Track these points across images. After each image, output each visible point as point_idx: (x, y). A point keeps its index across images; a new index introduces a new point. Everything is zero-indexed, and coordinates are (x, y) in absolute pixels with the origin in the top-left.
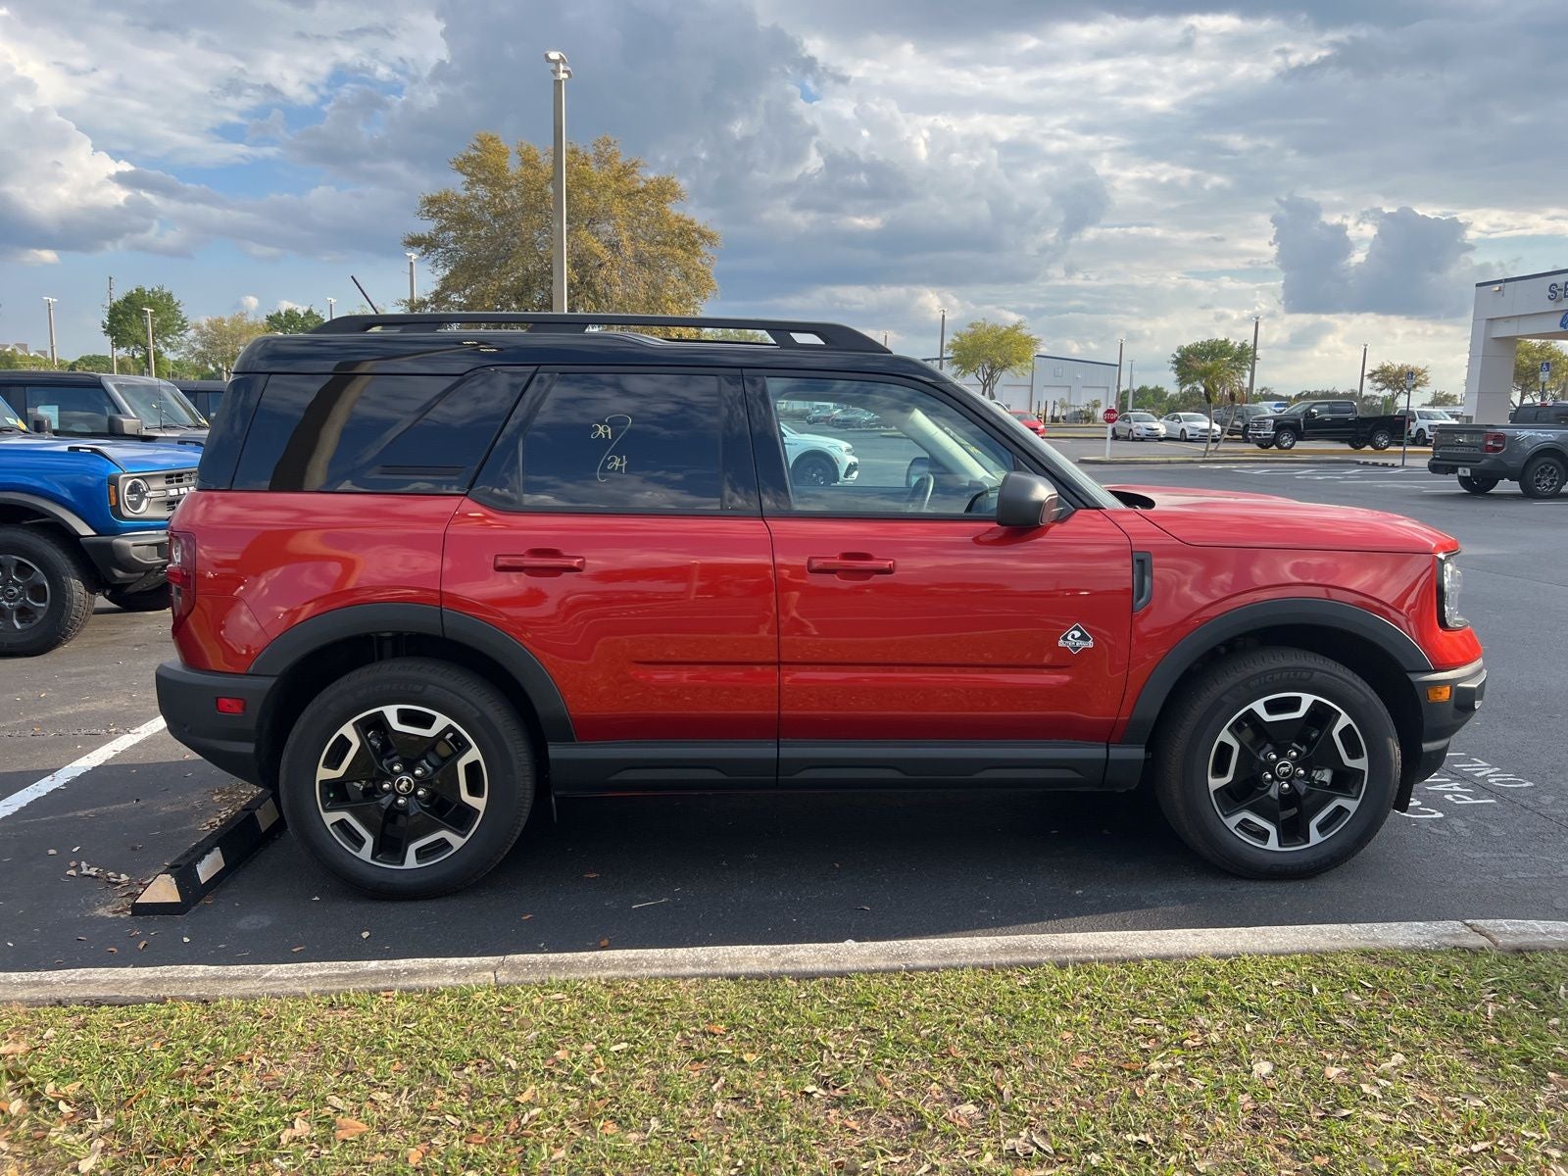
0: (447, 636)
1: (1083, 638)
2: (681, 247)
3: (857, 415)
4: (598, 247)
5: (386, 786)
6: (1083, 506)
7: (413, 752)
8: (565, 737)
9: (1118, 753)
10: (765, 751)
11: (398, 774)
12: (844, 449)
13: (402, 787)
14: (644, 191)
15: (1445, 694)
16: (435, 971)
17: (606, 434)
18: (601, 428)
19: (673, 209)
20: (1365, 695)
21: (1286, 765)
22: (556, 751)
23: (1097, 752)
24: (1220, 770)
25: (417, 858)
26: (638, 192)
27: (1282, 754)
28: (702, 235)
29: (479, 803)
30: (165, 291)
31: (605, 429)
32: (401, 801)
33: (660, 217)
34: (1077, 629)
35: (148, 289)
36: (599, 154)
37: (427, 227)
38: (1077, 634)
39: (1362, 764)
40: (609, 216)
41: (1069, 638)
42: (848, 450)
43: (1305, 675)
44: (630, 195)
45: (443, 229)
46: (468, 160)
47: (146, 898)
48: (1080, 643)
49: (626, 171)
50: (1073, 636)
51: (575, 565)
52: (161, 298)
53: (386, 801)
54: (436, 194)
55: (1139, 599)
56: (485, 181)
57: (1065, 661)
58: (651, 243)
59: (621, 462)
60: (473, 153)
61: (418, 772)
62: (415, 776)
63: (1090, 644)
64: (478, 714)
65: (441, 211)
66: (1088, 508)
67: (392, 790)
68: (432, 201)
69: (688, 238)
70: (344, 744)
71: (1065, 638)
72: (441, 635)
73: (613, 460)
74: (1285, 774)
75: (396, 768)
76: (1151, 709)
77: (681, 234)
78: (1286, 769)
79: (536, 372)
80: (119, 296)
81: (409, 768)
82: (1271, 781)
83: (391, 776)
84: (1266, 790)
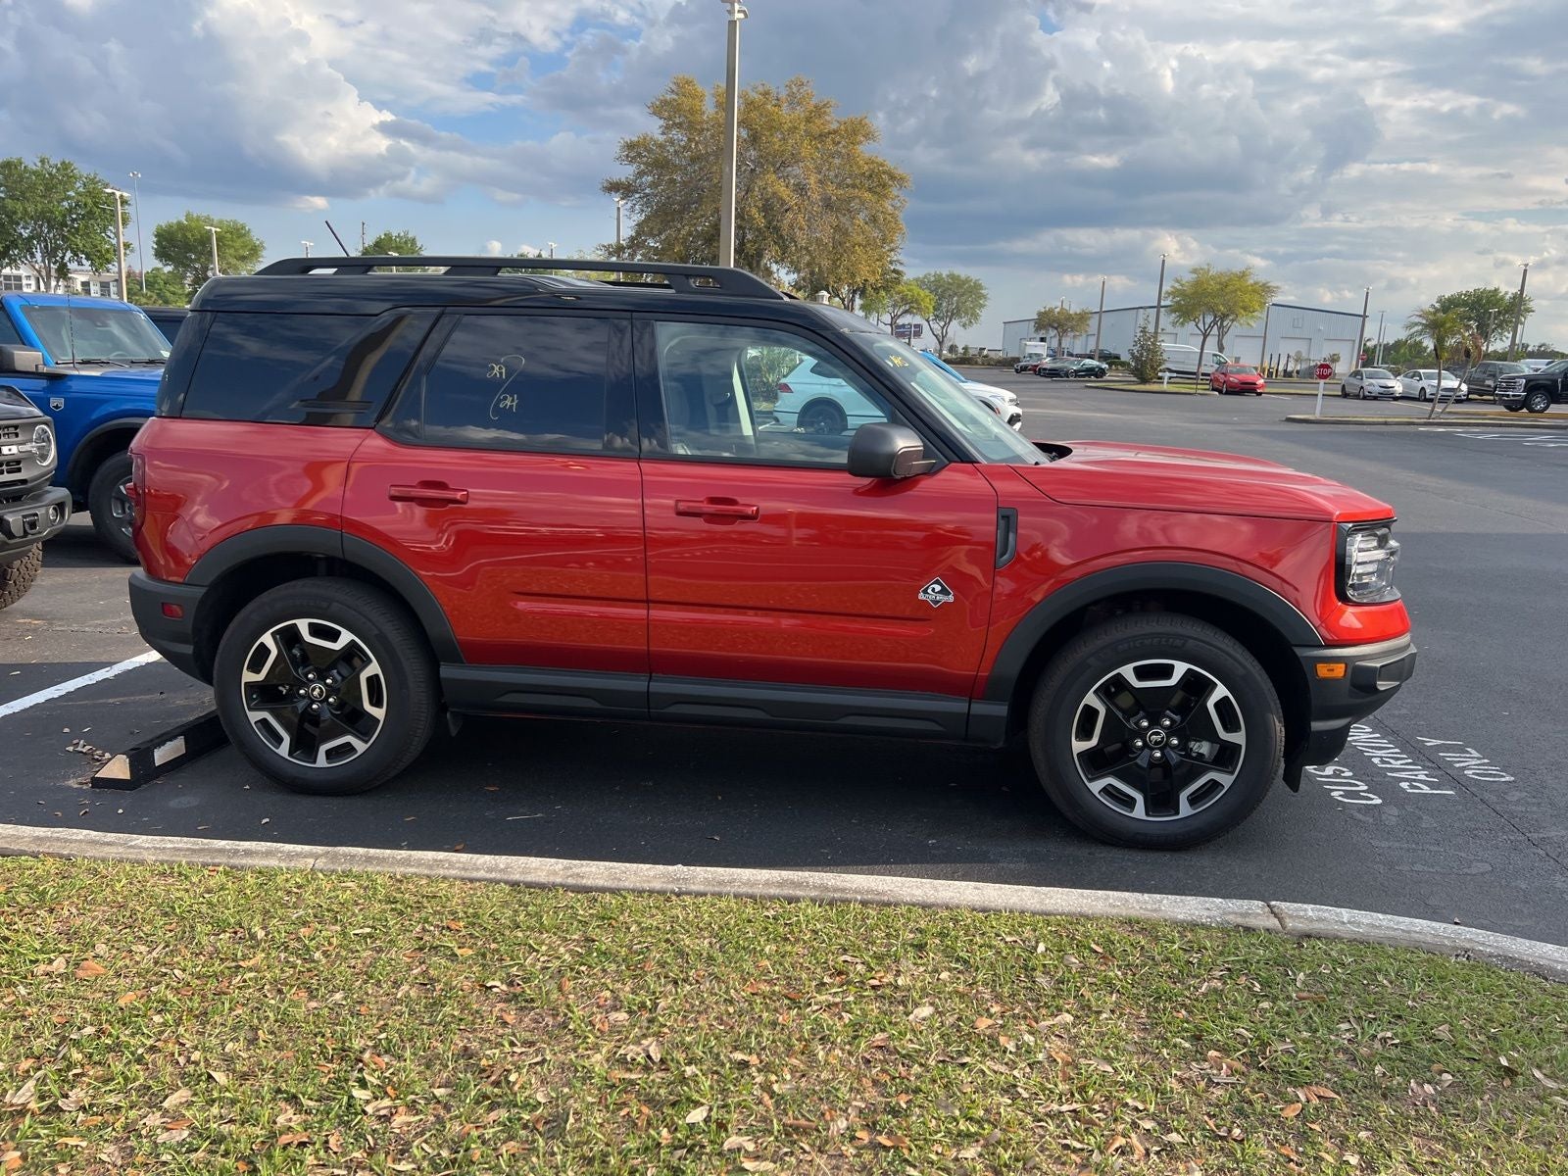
0: (349, 557)
1: (944, 591)
2: (870, 190)
3: (1066, 364)
4: (784, 192)
5: (302, 692)
6: (957, 459)
7: (325, 663)
8: (454, 659)
9: (979, 708)
10: (635, 684)
11: (312, 681)
12: (1007, 399)
13: (316, 693)
14: (835, 132)
15: (1339, 670)
16: (268, 854)
17: (501, 374)
18: (497, 368)
19: (865, 150)
20: (1244, 667)
21: (1158, 734)
22: (447, 671)
23: (958, 706)
24: (1085, 733)
25: (327, 758)
26: (830, 133)
27: (1155, 722)
28: (892, 177)
29: (379, 713)
30: (410, 236)
31: (500, 368)
32: (314, 706)
33: (849, 158)
34: (937, 582)
35: (395, 234)
36: (792, 95)
37: (626, 172)
38: (938, 588)
39: (1239, 738)
40: (796, 158)
41: (929, 591)
42: (1011, 401)
43: (1178, 642)
44: (822, 137)
45: (641, 174)
46: (665, 103)
47: (105, 773)
48: (939, 597)
49: (819, 111)
50: (933, 590)
51: (458, 497)
52: (406, 243)
53: (301, 705)
54: (635, 139)
55: (1002, 555)
56: (679, 125)
57: (925, 614)
58: (839, 186)
59: (513, 401)
60: (669, 97)
61: (329, 681)
62: (326, 685)
63: (951, 598)
64: (376, 632)
65: (639, 155)
66: (962, 462)
67: (308, 696)
68: (631, 146)
69: (879, 180)
70: (264, 651)
71: (925, 592)
72: (341, 556)
73: (505, 399)
74: (1156, 743)
75: (310, 676)
76: (1013, 666)
77: (871, 176)
78: (1159, 738)
79: (442, 314)
80: (370, 241)
81: (321, 678)
82: (1142, 749)
83: (307, 683)
84: (1136, 758)
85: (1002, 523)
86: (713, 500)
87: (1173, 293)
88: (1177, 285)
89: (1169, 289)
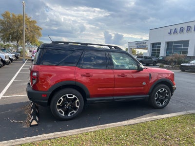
0: (76, 85)
5: (66, 105)
9: (147, 96)
15: (174, 88)
19: (36, 25)
22: (88, 99)
25: (70, 115)
28: (40, 28)
29: (78, 107)
31: (93, 58)
39: (168, 96)
43: (163, 87)
44: (30, 22)
47: (32, 124)
51: (91, 75)
55: (150, 79)
56: (6, 18)
60: (5, 14)
63: (145, 84)
71: (143, 83)
77: (37, 28)
81: (69, 103)
84: (160, 99)
85: (150, 75)
86: (122, 74)
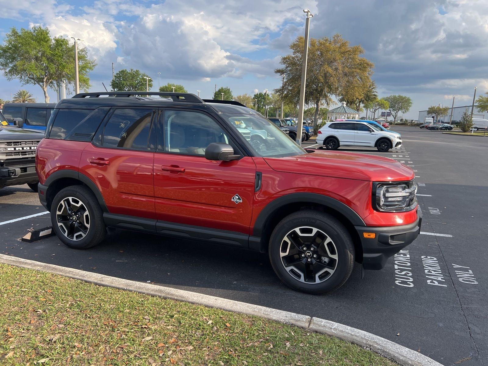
1: (239, 199)
2: (360, 69)
6: (247, 155)
7: (76, 210)
8: (107, 212)
9: (252, 239)
10: (152, 223)
11: (73, 215)
13: (74, 219)
14: (349, 51)
15: (373, 236)
17: (123, 126)
18: (122, 124)
19: (359, 56)
21: (309, 253)
22: (105, 215)
23: (245, 237)
24: (284, 250)
25: (76, 238)
26: (347, 51)
27: (309, 248)
28: (368, 65)
30: (228, 88)
31: (123, 125)
32: (74, 223)
33: (353, 59)
34: (237, 196)
35: (224, 88)
36: (335, 40)
37: (283, 67)
38: (237, 197)
39: (336, 257)
40: (335, 60)
41: (235, 198)
43: (314, 221)
44: (344, 53)
45: (287, 67)
46: (294, 45)
48: (238, 200)
49: (343, 45)
50: (236, 198)
51: (107, 163)
53: (71, 222)
54: (285, 57)
55: (257, 187)
56: (298, 52)
57: (233, 206)
59: (125, 135)
60: (295, 43)
61: (77, 215)
62: (77, 217)
63: (241, 201)
64: (87, 202)
65: (287, 61)
66: (249, 156)
67: (72, 219)
68: (284, 59)
69: (363, 66)
70: (61, 205)
71: (233, 198)
72: (78, 179)
73: (123, 134)
74: (309, 256)
76: (261, 226)
78: (309, 254)
79: (111, 109)
82: (304, 258)
84: (302, 260)
85: (257, 177)
86: (173, 166)
87: (479, 101)
88: (480, 98)
89: (478, 100)
